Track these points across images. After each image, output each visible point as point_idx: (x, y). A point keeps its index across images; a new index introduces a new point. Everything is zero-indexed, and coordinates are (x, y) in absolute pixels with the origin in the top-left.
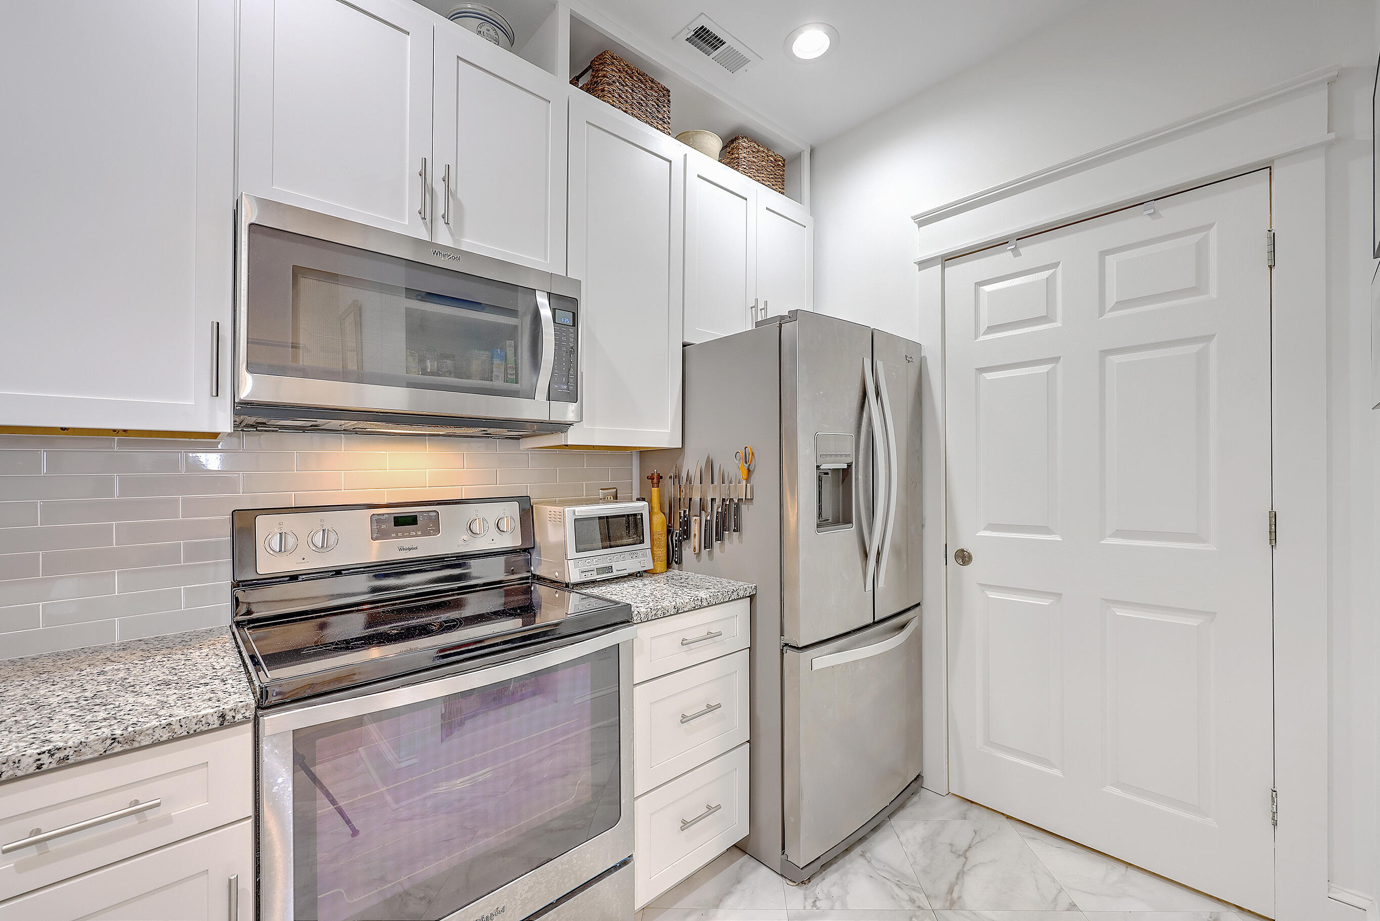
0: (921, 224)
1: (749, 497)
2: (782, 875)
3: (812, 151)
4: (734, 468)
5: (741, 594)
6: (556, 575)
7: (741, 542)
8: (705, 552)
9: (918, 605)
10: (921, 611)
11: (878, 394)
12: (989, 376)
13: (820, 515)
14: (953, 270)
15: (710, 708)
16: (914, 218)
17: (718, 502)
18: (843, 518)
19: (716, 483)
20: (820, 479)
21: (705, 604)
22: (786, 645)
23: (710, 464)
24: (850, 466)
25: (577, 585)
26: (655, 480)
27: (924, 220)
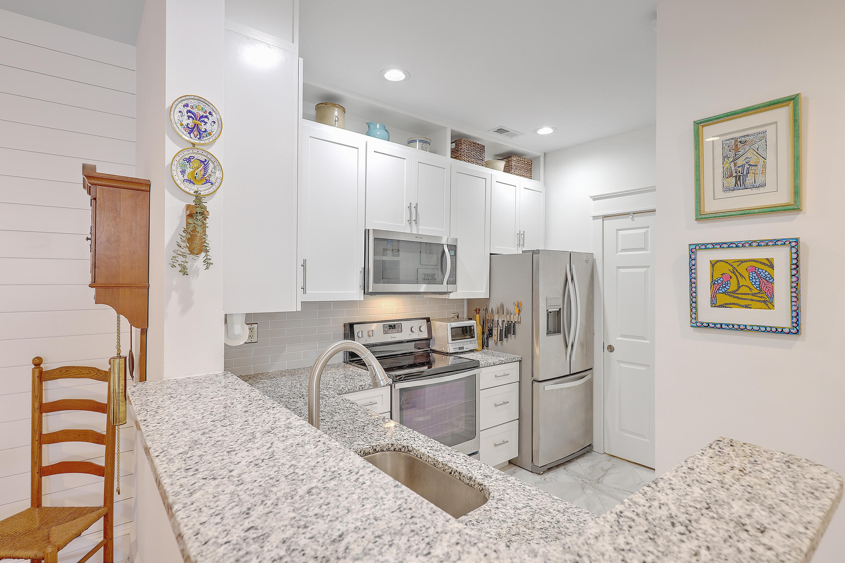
0: (594, 200)
1: (519, 321)
2: (532, 472)
3: (545, 154)
4: (513, 309)
5: (516, 359)
6: (443, 350)
7: (515, 339)
8: (499, 343)
9: (591, 369)
10: (593, 372)
11: (572, 279)
12: (622, 270)
13: (548, 329)
14: (607, 222)
15: (505, 403)
16: (591, 197)
17: (506, 322)
18: (558, 331)
19: (505, 314)
20: (548, 315)
21: (503, 362)
22: (534, 380)
23: (502, 306)
24: (560, 309)
25: (453, 353)
26: (478, 311)
27: (595, 198)
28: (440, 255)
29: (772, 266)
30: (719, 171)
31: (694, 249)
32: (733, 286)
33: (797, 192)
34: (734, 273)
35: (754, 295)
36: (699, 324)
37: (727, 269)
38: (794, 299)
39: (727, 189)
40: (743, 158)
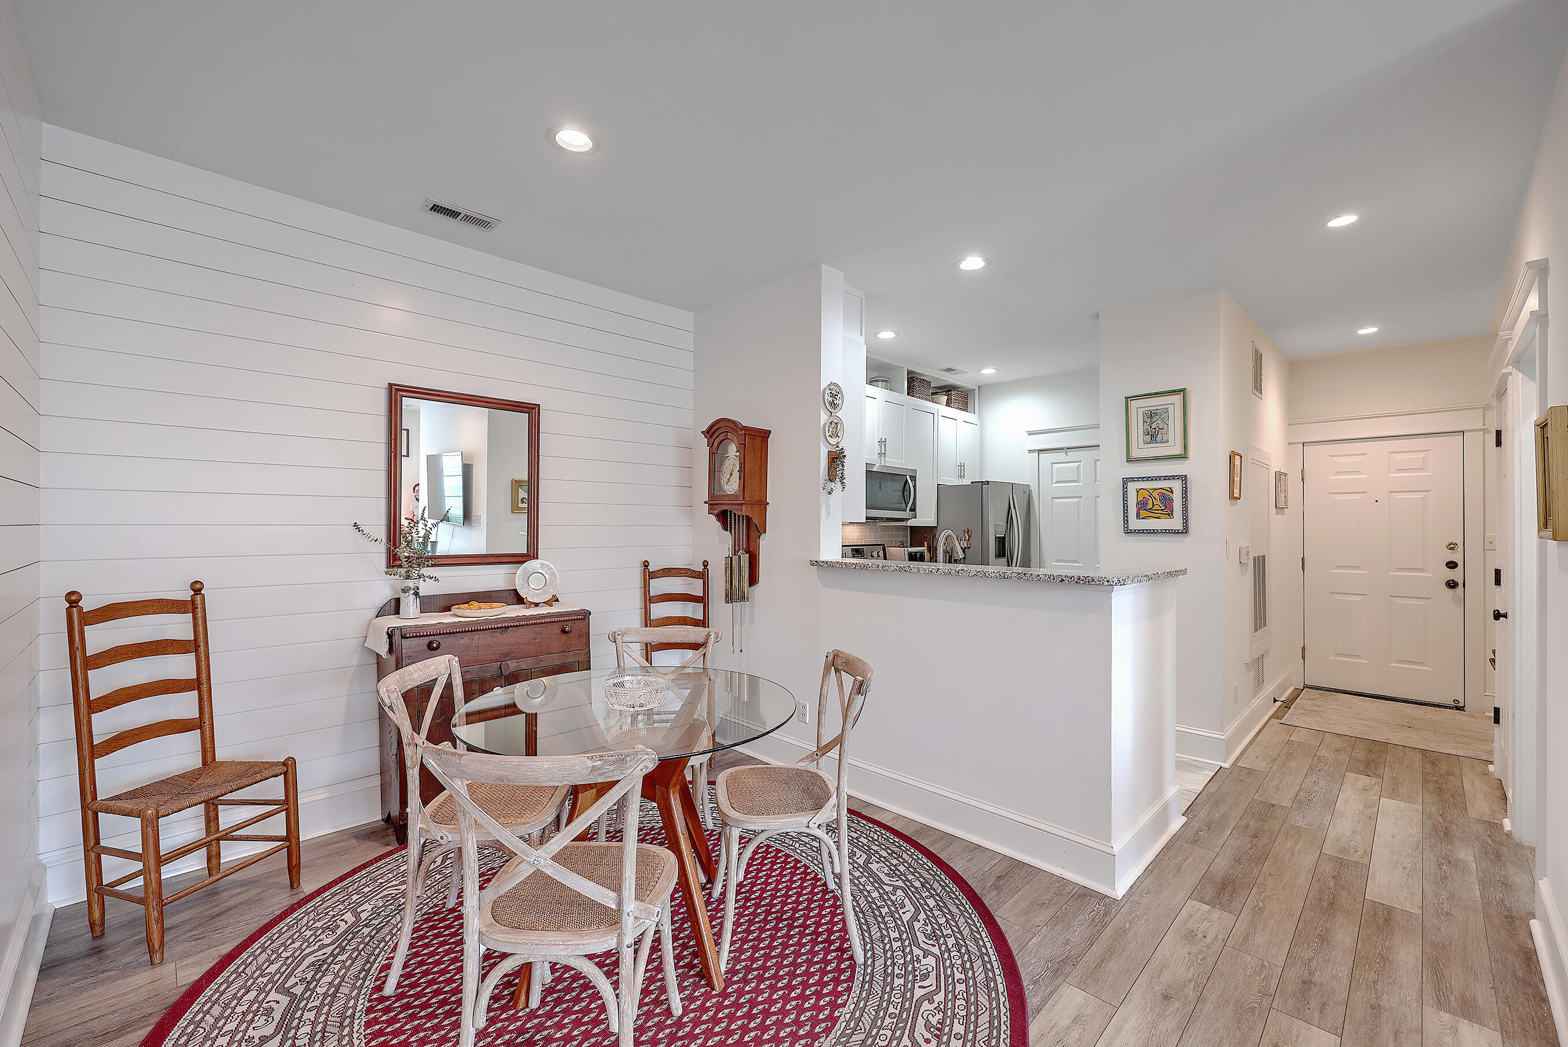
0: (1030, 435)
1: (969, 546)
3: (979, 387)
11: (1014, 504)
12: (1057, 500)
13: (996, 553)
14: (1042, 456)
16: (1027, 432)
18: (1002, 555)
20: (995, 541)
24: (1005, 535)
27: (1030, 433)
28: (903, 483)
29: (1172, 492)
30: (1141, 431)
31: (1126, 481)
32: (1150, 506)
33: (1185, 447)
34: (1150, 496)
35: (1162, 510)
36: (1129, 531)
37: (1146, 494)
38: (1184, 512)
39: (1145, 443)
40: (1155, 424)
